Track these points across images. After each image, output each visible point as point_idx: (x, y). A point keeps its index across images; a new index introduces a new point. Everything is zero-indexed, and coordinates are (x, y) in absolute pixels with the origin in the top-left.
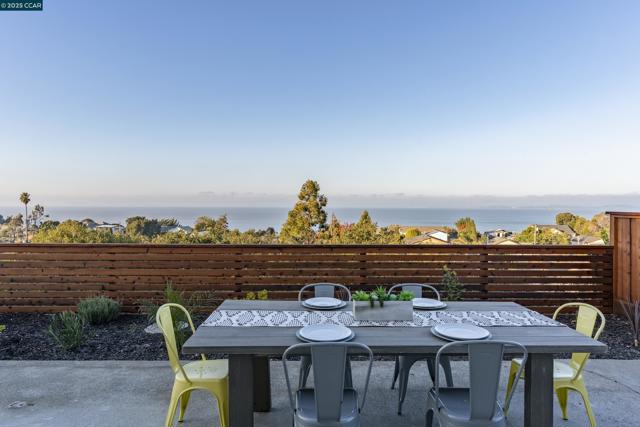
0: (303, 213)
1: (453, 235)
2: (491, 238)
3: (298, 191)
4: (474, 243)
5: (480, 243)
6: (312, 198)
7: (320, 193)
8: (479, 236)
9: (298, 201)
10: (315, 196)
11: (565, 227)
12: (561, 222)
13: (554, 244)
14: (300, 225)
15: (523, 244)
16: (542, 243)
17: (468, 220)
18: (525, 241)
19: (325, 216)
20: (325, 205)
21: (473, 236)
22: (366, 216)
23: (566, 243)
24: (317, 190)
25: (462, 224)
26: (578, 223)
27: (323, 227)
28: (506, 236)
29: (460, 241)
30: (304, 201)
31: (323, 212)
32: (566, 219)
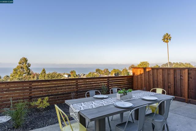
0: (20, 69)
1: (69, 75)
2: (80, 76)
3: (19, 61)
4: (76, 78)
5: (77, 78)
6: (24, 64)
7: (28, 62)
8: (77, 76)
9: (18, 65)
10: (26, 63)
11: (98, 72)
12: (97, 71)
13: (96, 77)
14: (19, 74)
15: (88, 77)
16: (93, 77)
17: (74, 71)
18: (89, 76)
19: (30, 71)
20: (30, 66)
21: (75, 76)
22: (44, 70)
23: (98, 77)
24: (27, 61)
25: (72, 72)
26: (101, 71)
27: (29, 74)
28: (84, 75)
29: (72, 77)
30: (21, 65)
31: (29, 69)
32: (98, 71)
